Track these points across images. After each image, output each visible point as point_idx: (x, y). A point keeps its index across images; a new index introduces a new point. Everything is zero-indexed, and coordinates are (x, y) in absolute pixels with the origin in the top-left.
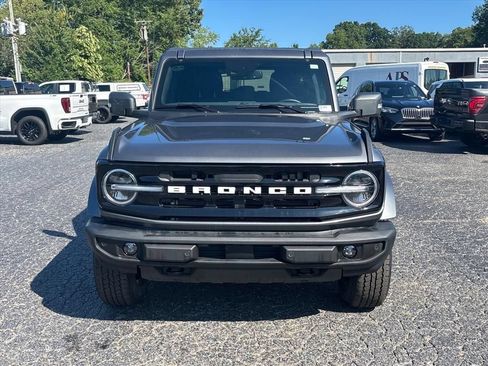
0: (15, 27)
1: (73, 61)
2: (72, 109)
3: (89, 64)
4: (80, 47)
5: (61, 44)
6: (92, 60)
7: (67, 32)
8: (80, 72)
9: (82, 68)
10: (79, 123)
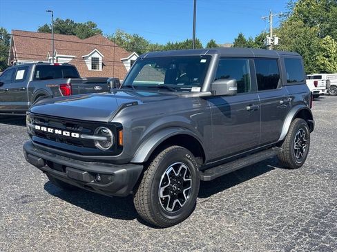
0: (272, 40)
1: (317, 60)
2: (318, 85)
3: (330, 61)
4: (325, 50)
5: (310, 50)
6: (332, 59)
7: (316, 41)
8: (322, 67)
9: (323, 64)
10: (321, 92)
